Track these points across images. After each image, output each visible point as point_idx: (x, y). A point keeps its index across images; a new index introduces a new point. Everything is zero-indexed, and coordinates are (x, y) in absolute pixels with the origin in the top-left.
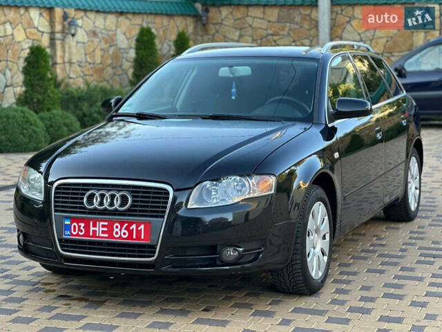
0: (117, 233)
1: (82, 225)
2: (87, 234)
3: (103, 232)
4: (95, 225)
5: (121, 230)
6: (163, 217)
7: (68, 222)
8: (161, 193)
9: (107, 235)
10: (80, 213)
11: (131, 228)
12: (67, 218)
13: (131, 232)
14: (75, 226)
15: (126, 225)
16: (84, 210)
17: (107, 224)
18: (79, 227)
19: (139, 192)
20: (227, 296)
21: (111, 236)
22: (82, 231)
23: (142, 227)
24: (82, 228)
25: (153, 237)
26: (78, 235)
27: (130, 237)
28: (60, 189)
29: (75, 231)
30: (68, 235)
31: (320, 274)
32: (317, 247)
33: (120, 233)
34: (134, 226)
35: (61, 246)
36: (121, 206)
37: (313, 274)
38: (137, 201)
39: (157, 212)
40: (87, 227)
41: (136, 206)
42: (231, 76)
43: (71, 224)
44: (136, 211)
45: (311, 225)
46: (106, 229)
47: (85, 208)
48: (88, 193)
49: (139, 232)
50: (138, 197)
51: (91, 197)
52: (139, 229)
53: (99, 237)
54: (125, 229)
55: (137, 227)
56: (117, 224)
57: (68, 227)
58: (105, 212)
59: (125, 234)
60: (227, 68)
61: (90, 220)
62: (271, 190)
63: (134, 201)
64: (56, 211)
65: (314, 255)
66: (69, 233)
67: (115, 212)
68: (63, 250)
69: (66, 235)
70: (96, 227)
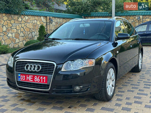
0: (36, 80)
1: (24, 76)
2: (26, 80)
3: (31, 79)
4: (28, 77)
5: (37, 79)
6: (52, 74)
7: (19, 75)
8: (52, 65)
9: (32, 80)
10: (24, 72)
11: (41, 78)
12: (19, 74)
13: (41, 80)
14: (22, 77)
15: (39, 77)
16: (25, 71)
17: (32, 76)
18: (23, 77)
19: (44, 65)
20: (78, 101)
21: (34, 81)
22: (24, 79)
23: (45, 78)
24: (24, 78)
25: (48, 82)
26: (23, 80)
27: (40, 81)
28: (18, 63)
29: (22, 78)
30: (20, 80)
31: (112, 93)
32: (110, 84)
33: (37, 80)
34: (42, 78)
35: (18, 84)
36: (38, 70)
37: (109, 94)
38: (43, 68)
39: (50, 72)
40: (26, 77)
41: (43, 70)
42: (84, 27)
43: (21, 76)
44: (42, 72)
45: (108, 77)
46: (32, 78)
47: (25, 70)
48: (26, 65)
49: (43, 80)
50: (44, 66)
51: (28, 66)
52: (44, 78)
53: (30, 81)
54: (39, 78)
55: (43, 78)
56: (36, 77)
57: (20, 77)
58: (32, 72)
59: (38, 80)
60: (82, 24)
61: (27, 74)
62: (93, 65)
63: (42, 68)
64: (16, 71)
65: (109, 87)
66: (20, 79)
67: (35, 72)
68: (18, 85)
69: (19, 80)
70: (29, 77)
